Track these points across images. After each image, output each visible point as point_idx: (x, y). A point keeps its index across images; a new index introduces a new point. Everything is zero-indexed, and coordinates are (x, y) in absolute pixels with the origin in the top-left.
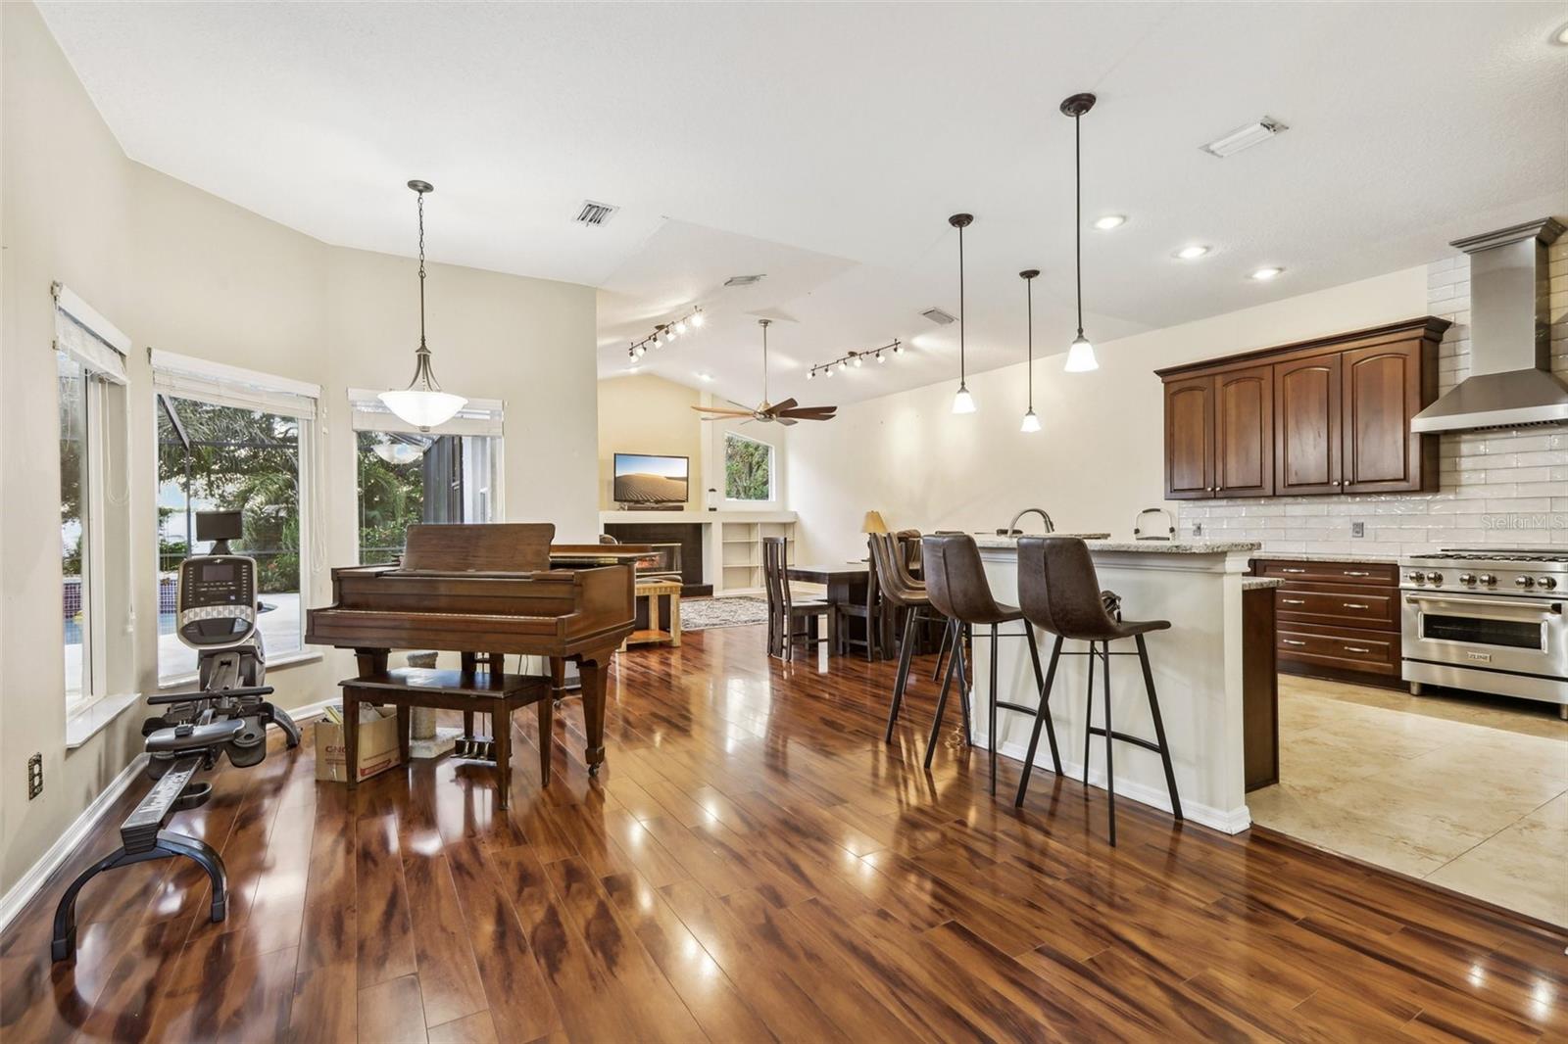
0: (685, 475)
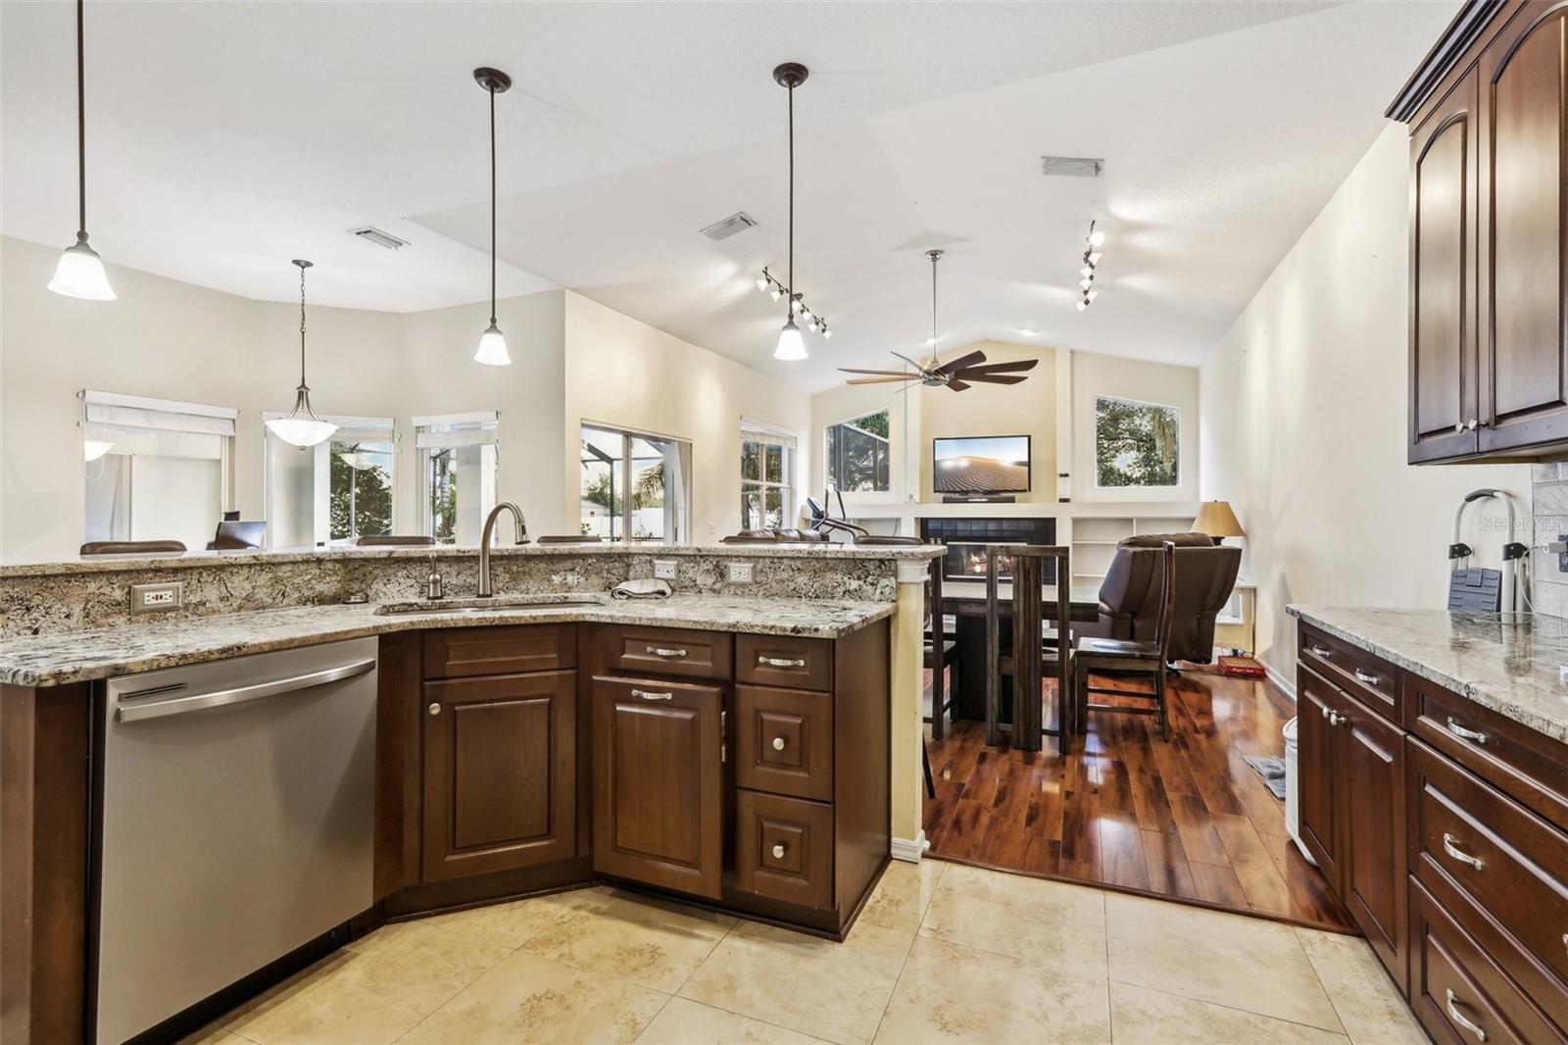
0: (1026, 459)
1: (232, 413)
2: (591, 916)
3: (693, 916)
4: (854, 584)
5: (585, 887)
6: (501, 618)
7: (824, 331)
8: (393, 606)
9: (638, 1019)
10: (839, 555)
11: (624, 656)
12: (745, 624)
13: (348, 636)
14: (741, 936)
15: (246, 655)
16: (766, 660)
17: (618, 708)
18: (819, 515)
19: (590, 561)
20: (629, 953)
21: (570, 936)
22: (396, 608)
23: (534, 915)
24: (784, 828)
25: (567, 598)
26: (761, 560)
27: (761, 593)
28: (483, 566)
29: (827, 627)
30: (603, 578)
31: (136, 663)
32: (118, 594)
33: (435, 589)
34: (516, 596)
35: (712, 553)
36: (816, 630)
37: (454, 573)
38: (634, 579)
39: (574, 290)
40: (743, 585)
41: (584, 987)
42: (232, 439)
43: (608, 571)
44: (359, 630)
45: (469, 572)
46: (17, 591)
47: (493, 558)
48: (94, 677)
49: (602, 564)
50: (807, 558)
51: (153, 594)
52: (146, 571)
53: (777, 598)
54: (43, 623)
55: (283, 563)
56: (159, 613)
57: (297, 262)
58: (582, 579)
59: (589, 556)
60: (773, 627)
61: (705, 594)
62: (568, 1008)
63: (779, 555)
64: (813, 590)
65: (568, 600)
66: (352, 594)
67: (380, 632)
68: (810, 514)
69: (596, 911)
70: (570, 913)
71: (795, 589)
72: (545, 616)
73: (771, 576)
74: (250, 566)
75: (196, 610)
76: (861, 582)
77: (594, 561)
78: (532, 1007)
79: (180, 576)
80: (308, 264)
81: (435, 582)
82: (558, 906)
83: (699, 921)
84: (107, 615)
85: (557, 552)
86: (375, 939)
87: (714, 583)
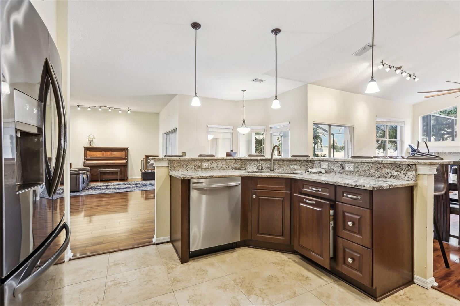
1: (232, 127)
2: (293, 262)
3: (323, 272)
4: (395, 173)
5: (293, 254)
6: (270, 175)
7: (414, 79)
8: (250, 171)
9: (296, 293)
10: (388, 162)
11: (303, 189)
12: (339, 182)
13: (234, 176)
14: (338, 285)
15: (214, 178)
16: (346, 195)
17: (300, 204)
18: (414, 151)
19: (301, 162)
20: (300, 275)
21: (285, 265)
22: (251, 172)
23: (278, 256)
24: (353, 253)
25: (294, 172)
26: (357, 163)
27: (357, 175)
28: (271, 162)
29: (368, 186)
30: (305, 167)
31: (195, 177)
32: (199, 164)
33: (260, 167)
34: (280, 171)
35: (339, 161)
36: (364, 186)
37: (265, 164)
38: (315, 168)
39: (311, 83)
40: (350, 171)
41: (284, 278)
42: (232, 133)
43: (307, 165)
44: (237, 175)
45: (268, 164)
46: (185, 162)
47: (274, 160)
48: (189, 179)
49: (305, 163)
50: (375, 163)
51: (205, 165)
52: (204, 160)
53: (362, 176)
54: (189, 169)
55: (228, 160)
56: (206, 169)
57: (243, 91)
58: (299, 167)
59: (301, 160)
60: (348, 184)
61: (337, 174)
62: (278, 281)
63: (363, 162)
64: (377, 175)
65: (294, 173)
66: (242, 168)
67: (241, 176)
68: (410, 150)
69: (294, 261)
70: (287, 259)
71: (370, 174)
72: (281, 176)
73: (360, 169)
74: (222, 160)
75: (212, 169)
76: (399, 173)
77: (303, 162)
78: (270, 278)
79: (209, 161)
80: (245, 90)
81: (260, 166)
82: (284, 256)
83: (325, 275)
84: (198, 168)
85: (291, 159)
86: (242, 249)
87: (340, 170)
